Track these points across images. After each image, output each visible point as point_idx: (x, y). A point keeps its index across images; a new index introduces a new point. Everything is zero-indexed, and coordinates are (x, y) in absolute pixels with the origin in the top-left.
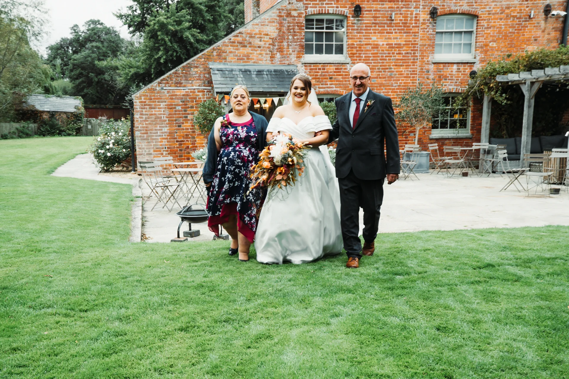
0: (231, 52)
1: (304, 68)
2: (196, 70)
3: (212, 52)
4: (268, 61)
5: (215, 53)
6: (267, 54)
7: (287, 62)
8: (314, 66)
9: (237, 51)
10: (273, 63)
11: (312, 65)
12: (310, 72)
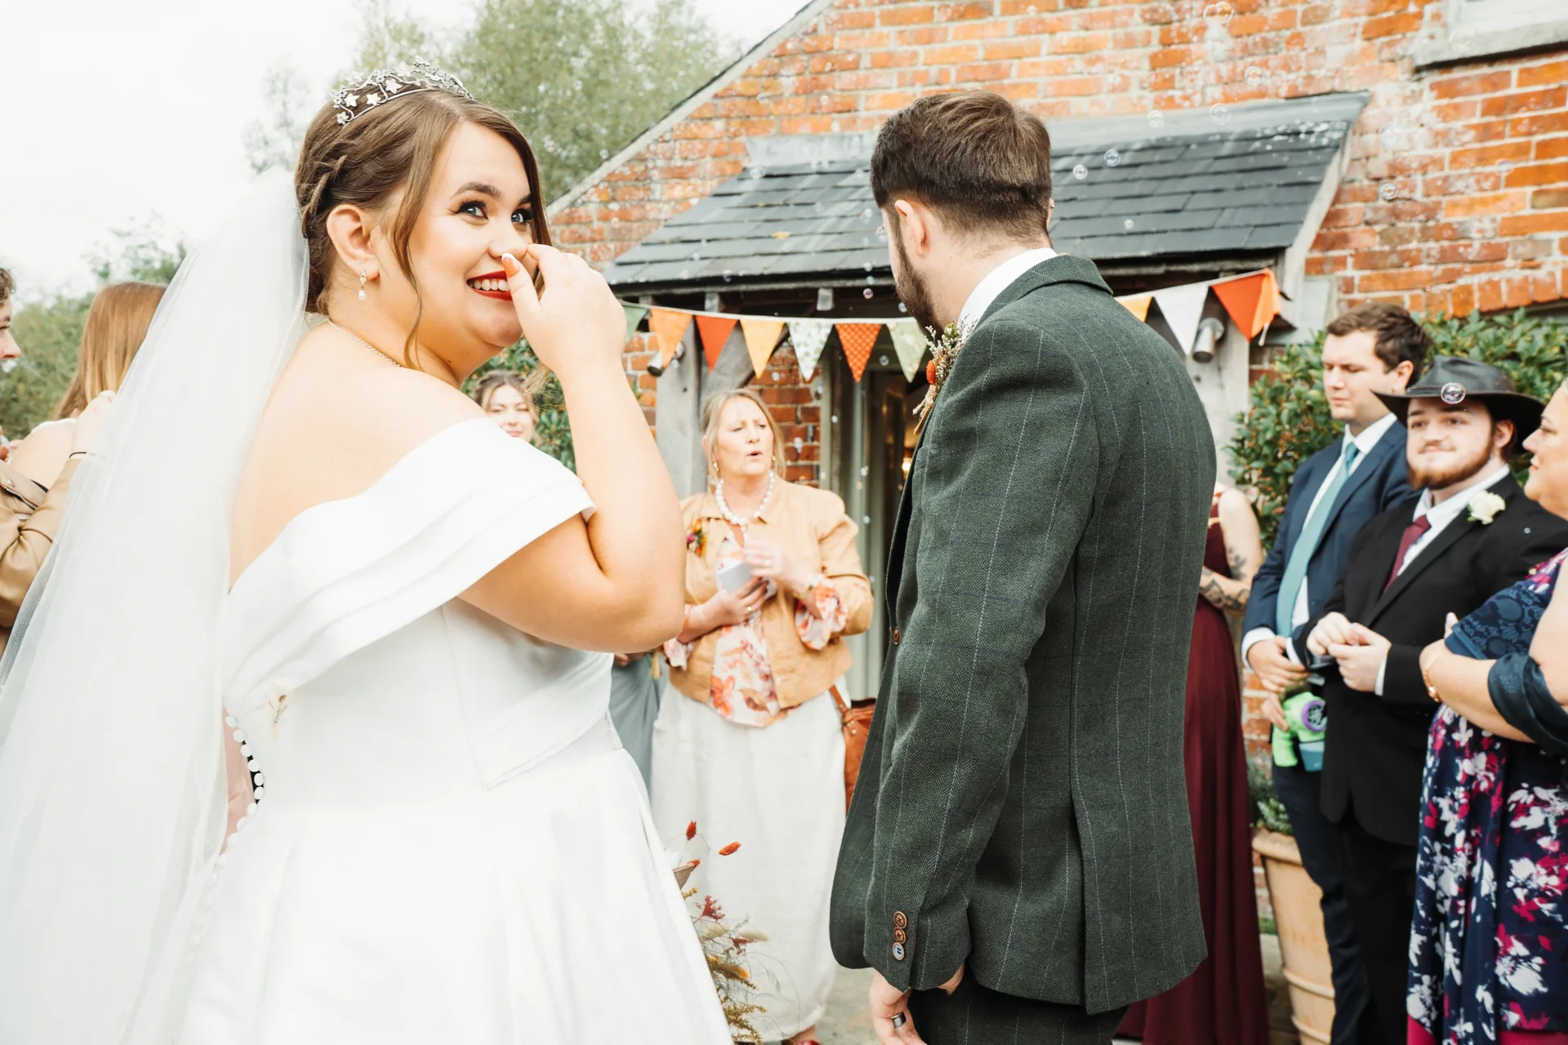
0: (884, 62)
1: (1429, 100)
2: (678, 191)
3: (774, 75)
4: (1134, 92)
5: (788, 81)
6: (1129, 42)
7: (1284, 82)
8: (1527, 77)
9: (921, 50)
10: (1171, 103)
11: (1514, 69)
12: (1485, 132)
